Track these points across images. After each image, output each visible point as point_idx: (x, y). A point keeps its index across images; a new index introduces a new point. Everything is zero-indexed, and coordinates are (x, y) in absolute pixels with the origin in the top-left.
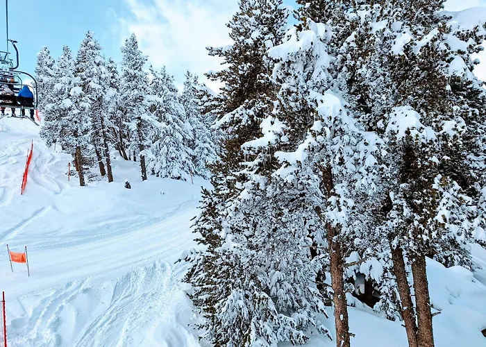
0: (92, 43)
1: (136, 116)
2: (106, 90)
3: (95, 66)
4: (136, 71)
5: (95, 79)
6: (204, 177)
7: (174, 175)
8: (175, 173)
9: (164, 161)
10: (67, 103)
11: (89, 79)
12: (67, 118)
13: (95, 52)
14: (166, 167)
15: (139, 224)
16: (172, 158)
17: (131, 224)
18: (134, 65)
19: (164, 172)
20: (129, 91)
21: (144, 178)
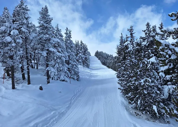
0: (24, 7)
1: (47, 49)
2: (30, 33)
3: (25, 19)
4: (47, 25)
5: (25, 26)
6: (74, 79)
7: (62, 79)
8: (62, 78)
9: (56, 72)
10: (8, 39)
11: (21, 26)
12: (8, 48)
13: (26, 12)
14: (57, 75)
15: (54, 119)
16: (61, 70)
17: (50, 120)
18: (46, 22)
19: (56, 77)
20: (42, 35)
21: (48, 82)
